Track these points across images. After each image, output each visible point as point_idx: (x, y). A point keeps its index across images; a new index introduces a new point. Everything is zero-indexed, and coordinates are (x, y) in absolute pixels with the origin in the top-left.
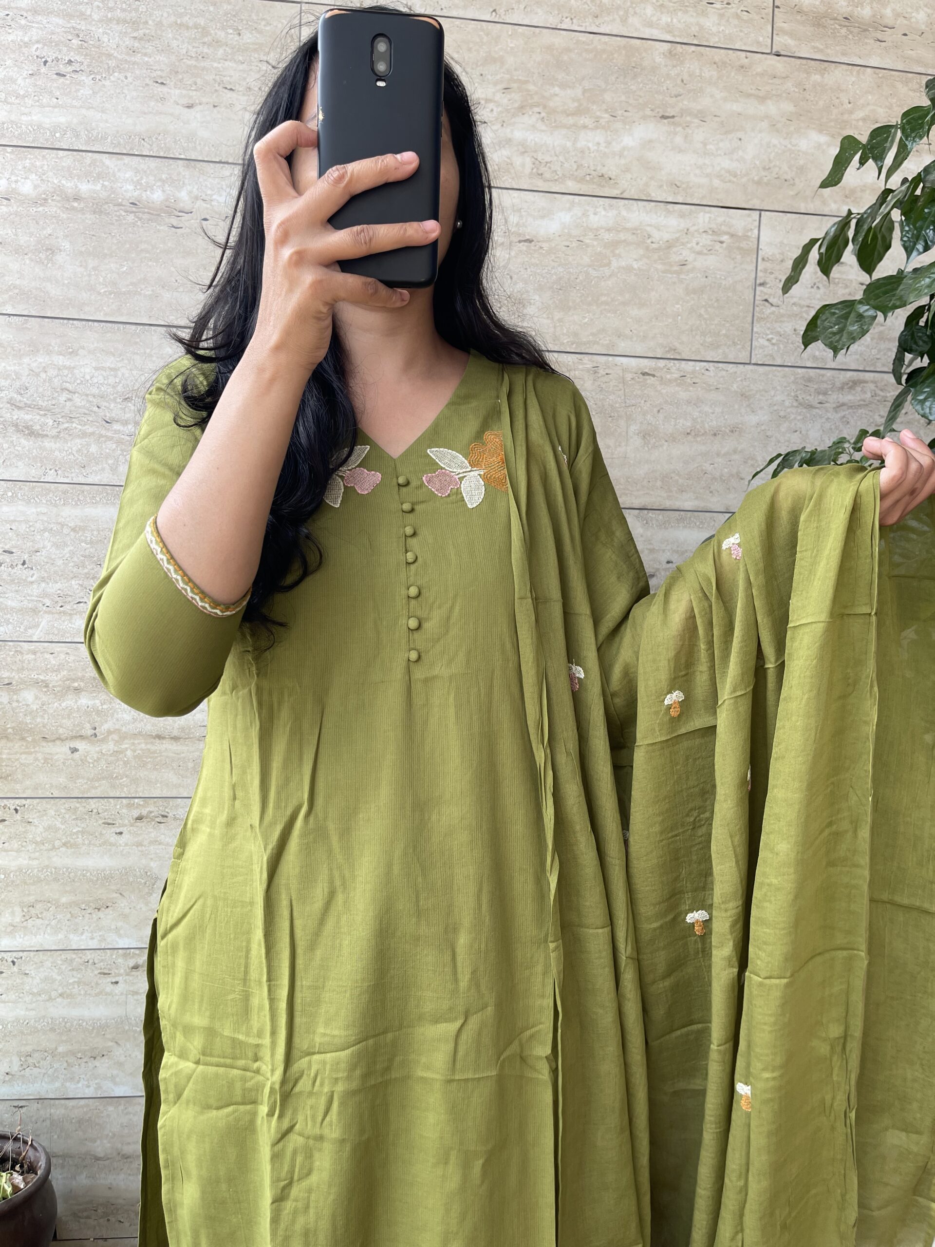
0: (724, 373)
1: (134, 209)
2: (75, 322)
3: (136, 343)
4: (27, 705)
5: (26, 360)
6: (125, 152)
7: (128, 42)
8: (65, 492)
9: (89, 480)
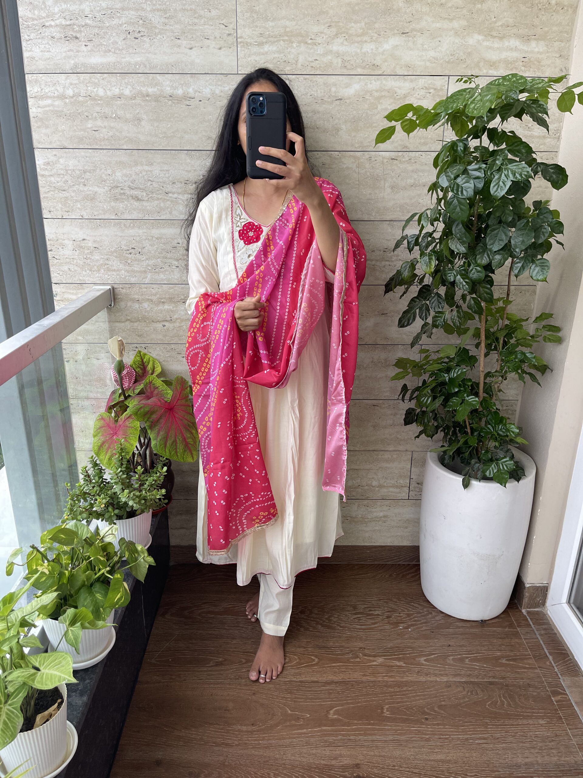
0: (429, 156)
1: (171, 99)
2: (151, 151)
3: (176, 158)
4: (146, 309)
5: (133, 169)
7: (163, 20)
8: (153, 223)
9: (162, 218)
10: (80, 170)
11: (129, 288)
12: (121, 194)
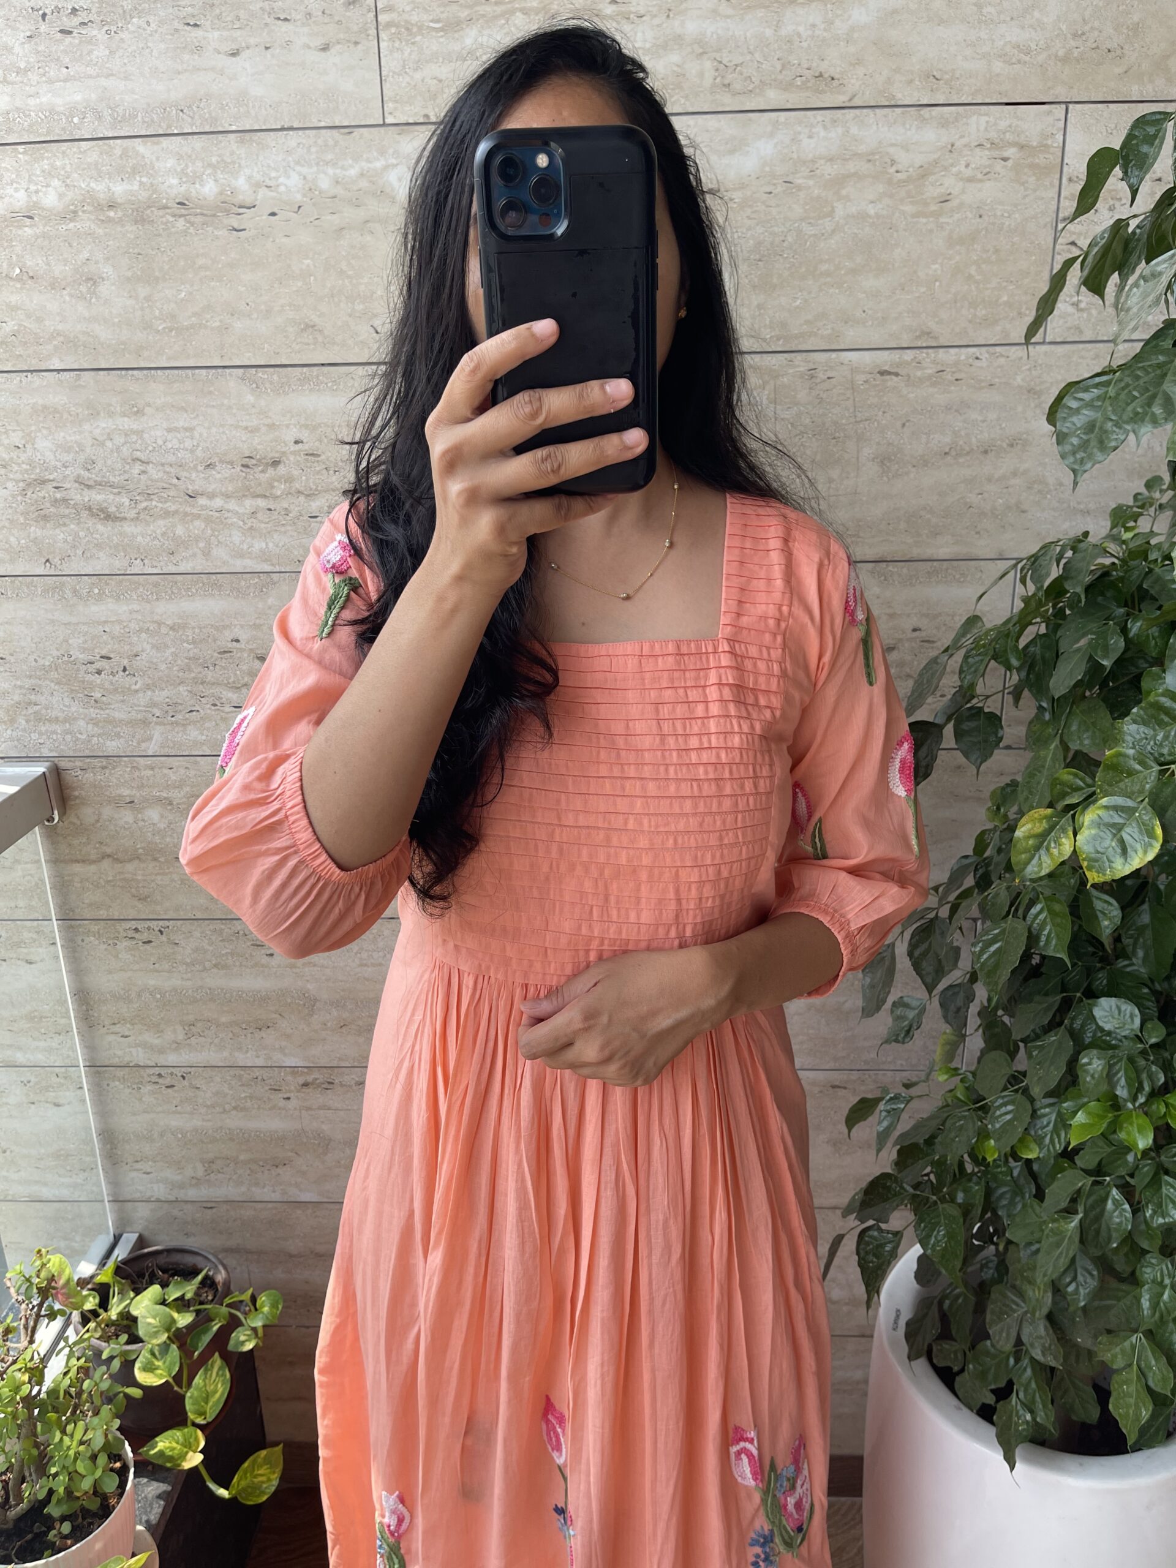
0: (1002, 360)
1: (183, 212)
2: (135, 372)
3: (210, 393)
5: (87, 427)
6: (160, 131)
8: (156, 585)
9: (182, 569)
11: (104, 767)
12: (55, 502)
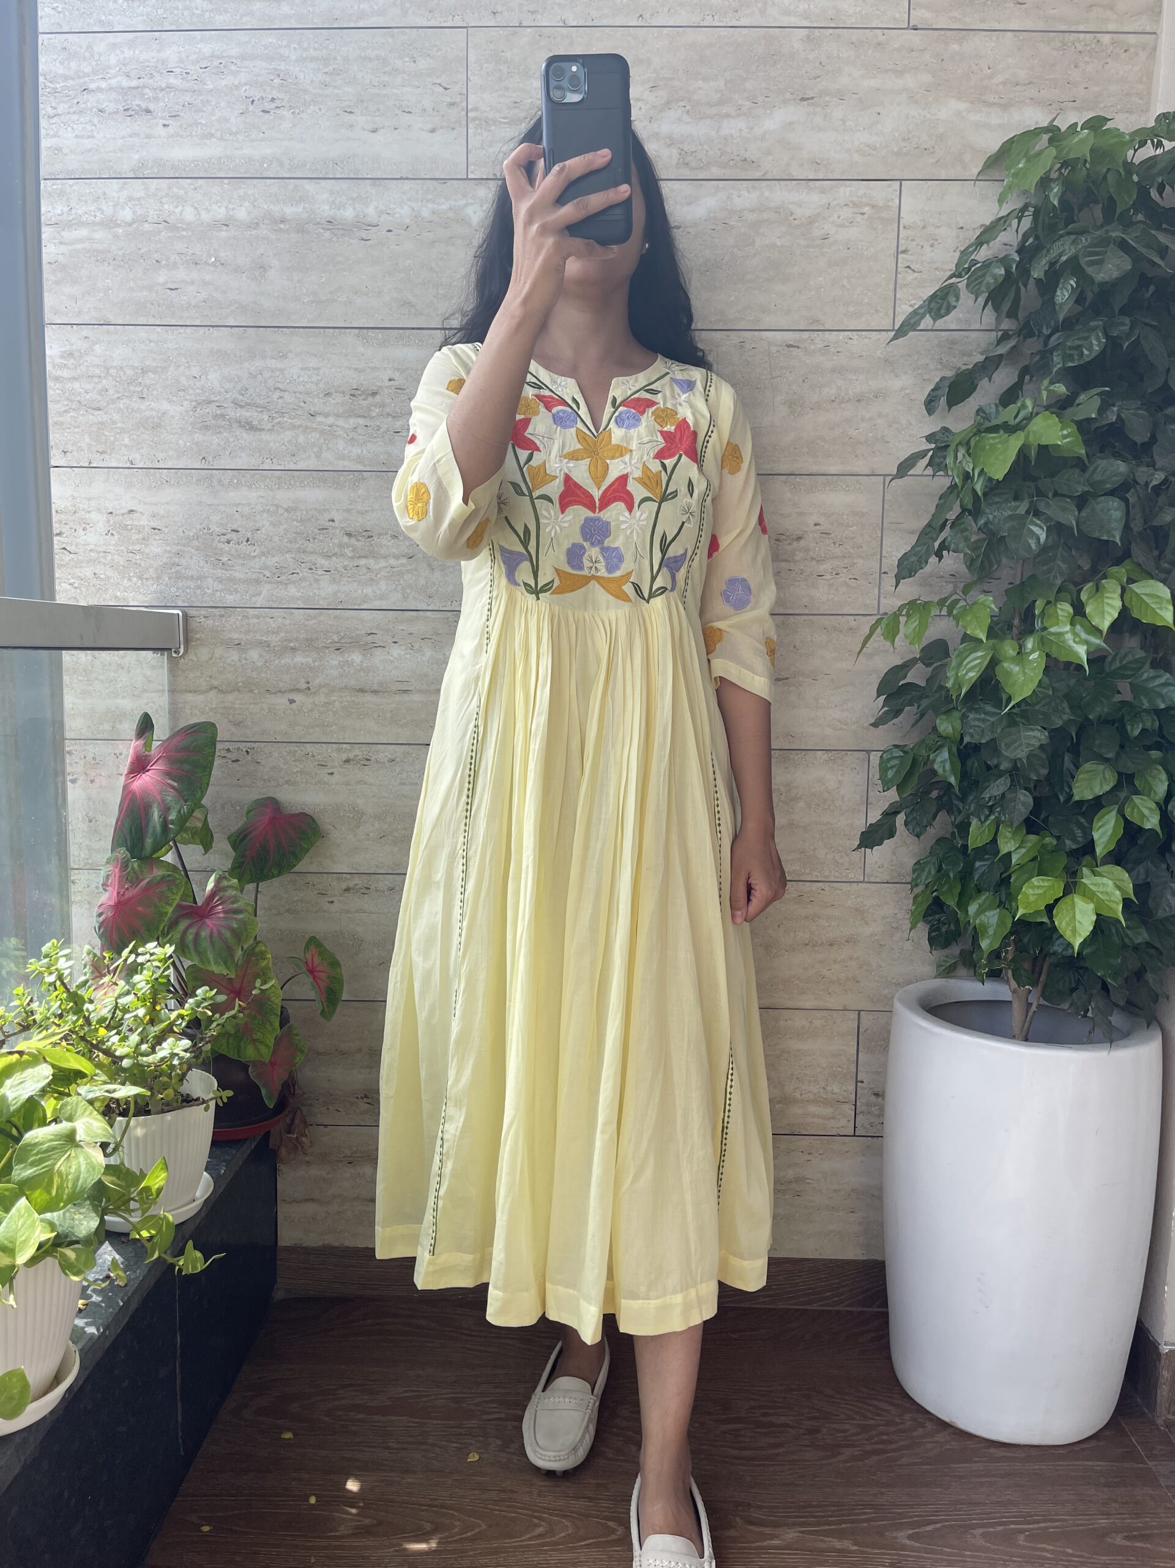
0: (867, 340)
1: (330, 227)
2: (284, 329)
3: (334, 345)
4: (254, 662)
5: (246, 365)
6: (321, 176)
7: (321, 77)
8: (279, 478)
9: (299, 467)
10: (134, 368)
11: (222, 616)
12: (216, 417)
